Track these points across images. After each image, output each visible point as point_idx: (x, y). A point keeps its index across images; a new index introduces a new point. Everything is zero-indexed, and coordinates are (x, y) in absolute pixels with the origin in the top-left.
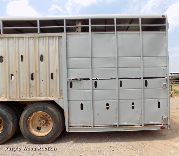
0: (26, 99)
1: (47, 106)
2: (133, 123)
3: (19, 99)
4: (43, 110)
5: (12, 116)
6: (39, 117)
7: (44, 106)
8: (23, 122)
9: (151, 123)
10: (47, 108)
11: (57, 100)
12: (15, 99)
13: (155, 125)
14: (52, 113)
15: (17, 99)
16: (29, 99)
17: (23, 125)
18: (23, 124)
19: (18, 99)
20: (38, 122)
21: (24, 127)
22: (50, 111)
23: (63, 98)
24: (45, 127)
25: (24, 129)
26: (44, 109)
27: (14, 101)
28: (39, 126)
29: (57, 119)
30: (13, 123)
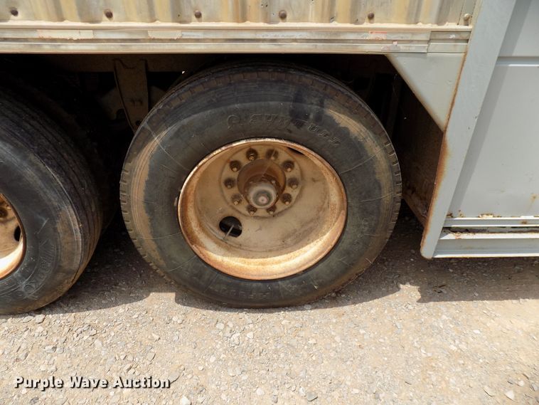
0: (152, 35)
1: (321, 104)
3: (88, 35)
4: (292, 127)
5: (58, 168)
6: (227, 161)
7: (298, 99)
8: (150, 209)
10: (319, 118)
11: (414, 48)
12: (46, 34)
14: (356, 148)
15: (67, 35)
16: (177, 35)
17: (152, 226)
18: (146, 216)
19: (75, 36)
20: (222, 191)
21: (155, 234)
22: (343, 134)
23: (464, 38)
24: (263, 218)
25: (160, 248)
26: (300, 125)
27: (47, 49)
28: (230, 212)
29: (380, 188)
30: (80, 208)
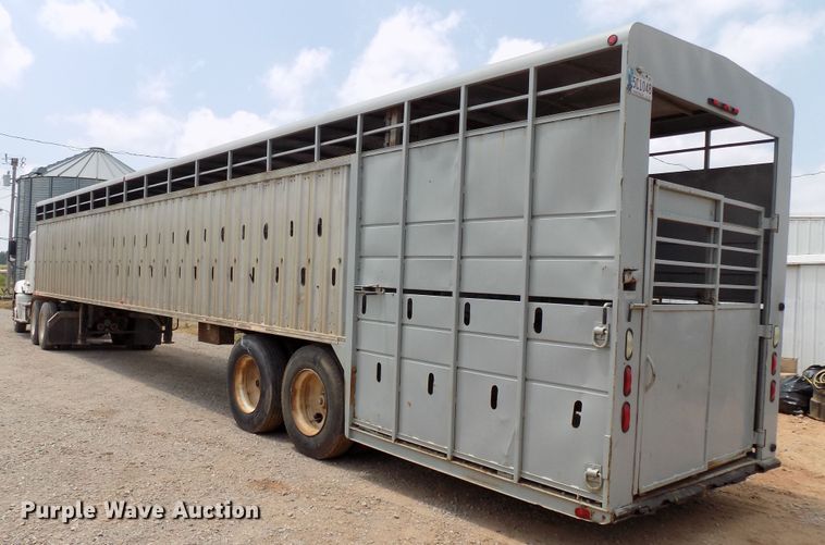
2: (493, 463)
7: (316, 356)
9: (547, 479)
10: (319, 362)
13: (560, 491)
14: (327, 376)
22: (323, 369)
26: (315, 365)
